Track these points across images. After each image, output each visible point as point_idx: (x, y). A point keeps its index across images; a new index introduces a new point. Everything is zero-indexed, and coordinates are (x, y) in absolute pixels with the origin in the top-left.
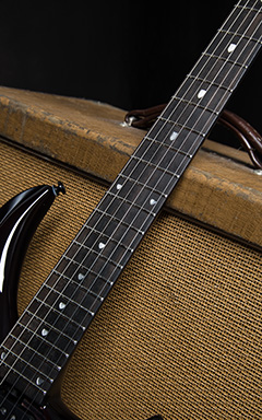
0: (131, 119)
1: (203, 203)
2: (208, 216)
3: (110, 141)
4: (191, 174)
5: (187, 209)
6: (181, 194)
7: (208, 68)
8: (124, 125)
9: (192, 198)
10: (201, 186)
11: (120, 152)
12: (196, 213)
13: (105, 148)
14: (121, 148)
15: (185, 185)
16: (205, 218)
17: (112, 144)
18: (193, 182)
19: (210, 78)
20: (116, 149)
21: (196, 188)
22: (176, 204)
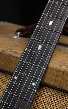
0: (19, 33)
1: (60, 79)
2: (63, 86)
3: (8, 52)
4: (51, 65)
5: (52, 83)
6: (48, 76)
7: (52, 9)
8: (15, 37)
9: (54, 77)
10: (58, 71)
11: (14, 57)
12: (57, 84)
13: (6, 56)
14: (14, 55)
15: (49, 71)
16: (62, 87)
17: (10, 53)
18: (53, 69)
19: (54, 14)
20: (12, 56)
21: (55, 72)
22: (46, 81)
